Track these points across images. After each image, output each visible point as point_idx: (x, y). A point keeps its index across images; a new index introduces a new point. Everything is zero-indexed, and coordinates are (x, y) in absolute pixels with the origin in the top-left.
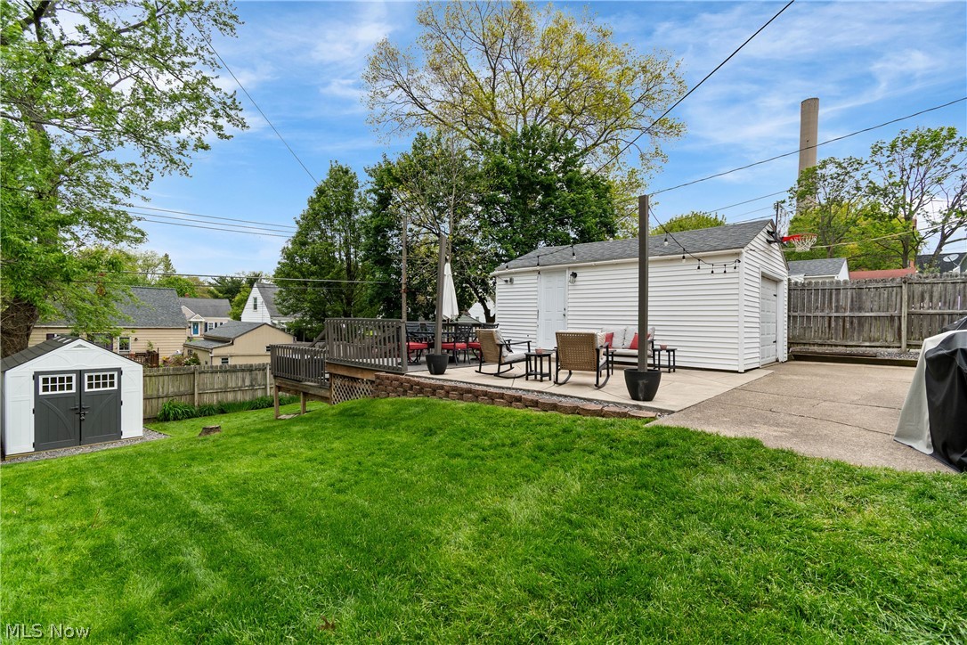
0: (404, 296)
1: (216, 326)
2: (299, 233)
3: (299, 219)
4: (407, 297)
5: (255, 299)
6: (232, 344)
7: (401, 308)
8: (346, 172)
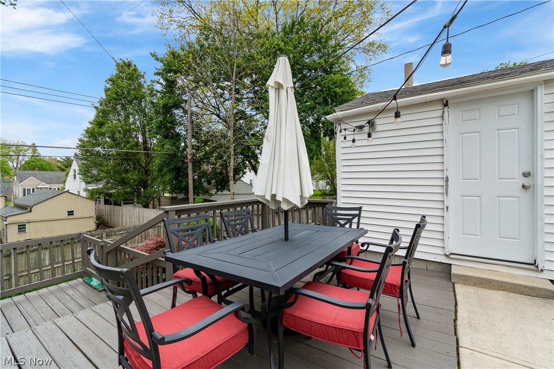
0: (190, 165)
1: (33, 191)
2: (97, 116)
3: (98, 105)
4: (193, 166)
5: (75, 171)
6: (30, 211)
7: (187, 176)
8: (129, 65)
